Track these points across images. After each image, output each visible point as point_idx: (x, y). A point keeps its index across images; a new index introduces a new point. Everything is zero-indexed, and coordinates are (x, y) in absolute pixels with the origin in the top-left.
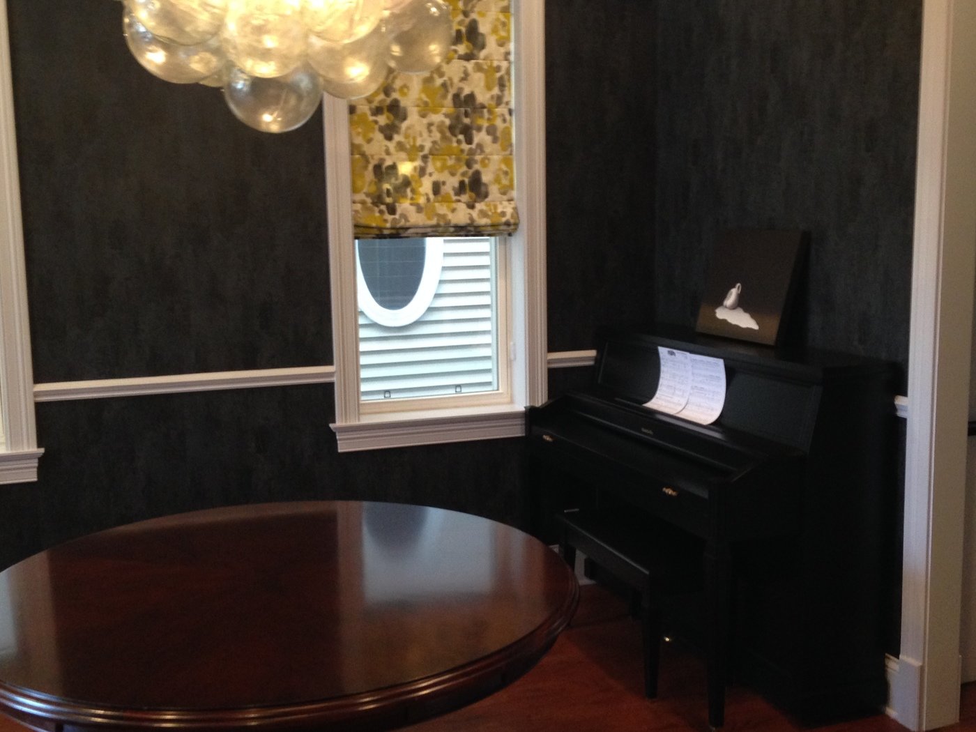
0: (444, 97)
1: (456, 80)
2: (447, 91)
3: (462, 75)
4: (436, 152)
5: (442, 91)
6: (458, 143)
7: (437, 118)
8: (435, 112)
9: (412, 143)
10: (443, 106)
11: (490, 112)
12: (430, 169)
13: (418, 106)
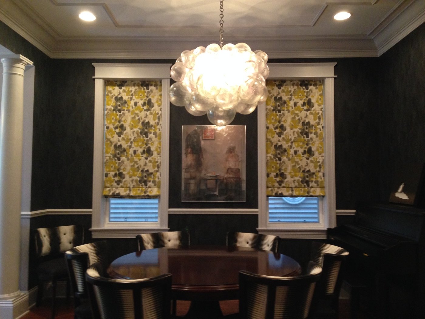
0: (299, 123)
1: (303, 118)
2: (300, 121)
3: (306, 116)
4: (296, 141)
5: (298, 121)
6: (304, 138)
7: (296, 130)
8: (296, 128)
9: (287, 138)
10: (298, 126)
11: (315, 127)
12: (294, 146)
13: (290, 126)
